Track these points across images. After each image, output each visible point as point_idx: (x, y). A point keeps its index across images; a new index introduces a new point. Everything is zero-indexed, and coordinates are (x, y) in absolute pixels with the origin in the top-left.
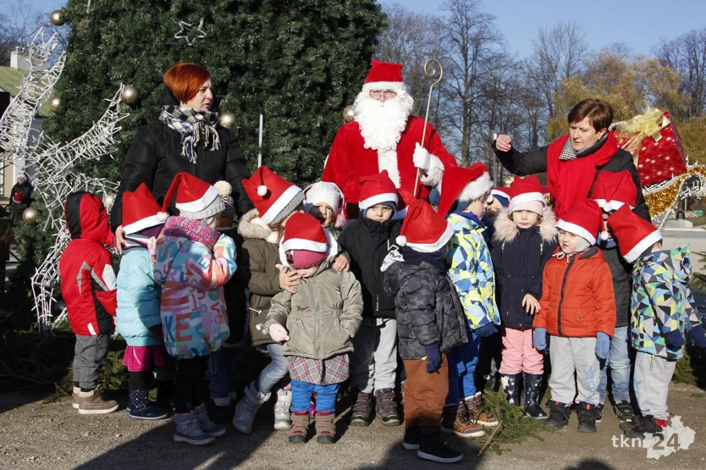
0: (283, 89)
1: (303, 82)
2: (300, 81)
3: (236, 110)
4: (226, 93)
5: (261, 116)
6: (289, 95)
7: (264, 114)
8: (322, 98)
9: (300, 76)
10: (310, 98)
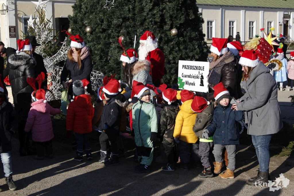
0: (144, 25)
1: (151, 21)
2: (150, 21)
3: (125, 34)
4: (122, 28)
5: (136, 36)
6: (146, 27)
7: (137, 35)
8: (161, 27)
9: (150, 19)
10: (155, 28)
